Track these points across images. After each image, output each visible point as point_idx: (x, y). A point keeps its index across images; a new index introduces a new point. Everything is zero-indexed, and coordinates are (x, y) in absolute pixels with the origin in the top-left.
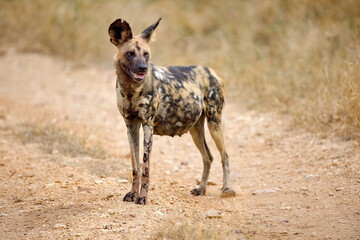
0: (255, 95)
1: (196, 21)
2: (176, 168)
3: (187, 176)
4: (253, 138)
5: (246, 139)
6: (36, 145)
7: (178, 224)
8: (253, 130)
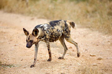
0: (108, 30)
2: (84, 51)
3: (87, 54)
4: (107, 42)
5: (105, 43)
6: (43, 45)
7: (84, 67)
8: (107, 40)
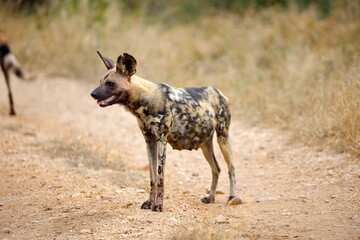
0: (259, 113)
1: (205, 47)
2: (188, 179)
3: (198, 186)
4: (256, 151)
5: (251, 152)
6: (64, 159)
7: (191, 229)
8: (257, 145)
